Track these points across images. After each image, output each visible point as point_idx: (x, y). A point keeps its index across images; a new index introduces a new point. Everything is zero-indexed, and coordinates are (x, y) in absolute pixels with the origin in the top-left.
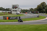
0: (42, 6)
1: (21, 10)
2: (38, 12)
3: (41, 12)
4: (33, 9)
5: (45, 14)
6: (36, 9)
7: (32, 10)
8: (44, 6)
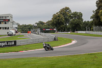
0: (62, 16)
1: (17, 26)
2: (55, 29)
3: (62, 28)
4: (44, 23)
5: (69, 33)
6: (51, 23)
7: (41, 25)
8: (67, 15)
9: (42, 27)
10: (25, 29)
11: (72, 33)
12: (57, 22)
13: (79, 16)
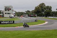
0: (40, 8)
1: (15, 13)
2: (36, 15)
3: (40, 15)
4: (30, 12)
5: (44, 17)
6: (34, 11)
7: (28, 13)
8: (43, 7)
9: (29, 14)
10: (19, 14)
11: (45, 17)
12: (37, 11)
13: (49, 8)
